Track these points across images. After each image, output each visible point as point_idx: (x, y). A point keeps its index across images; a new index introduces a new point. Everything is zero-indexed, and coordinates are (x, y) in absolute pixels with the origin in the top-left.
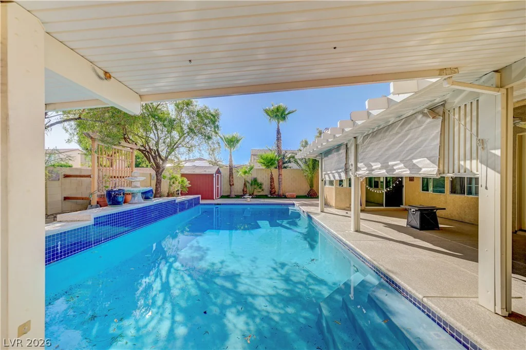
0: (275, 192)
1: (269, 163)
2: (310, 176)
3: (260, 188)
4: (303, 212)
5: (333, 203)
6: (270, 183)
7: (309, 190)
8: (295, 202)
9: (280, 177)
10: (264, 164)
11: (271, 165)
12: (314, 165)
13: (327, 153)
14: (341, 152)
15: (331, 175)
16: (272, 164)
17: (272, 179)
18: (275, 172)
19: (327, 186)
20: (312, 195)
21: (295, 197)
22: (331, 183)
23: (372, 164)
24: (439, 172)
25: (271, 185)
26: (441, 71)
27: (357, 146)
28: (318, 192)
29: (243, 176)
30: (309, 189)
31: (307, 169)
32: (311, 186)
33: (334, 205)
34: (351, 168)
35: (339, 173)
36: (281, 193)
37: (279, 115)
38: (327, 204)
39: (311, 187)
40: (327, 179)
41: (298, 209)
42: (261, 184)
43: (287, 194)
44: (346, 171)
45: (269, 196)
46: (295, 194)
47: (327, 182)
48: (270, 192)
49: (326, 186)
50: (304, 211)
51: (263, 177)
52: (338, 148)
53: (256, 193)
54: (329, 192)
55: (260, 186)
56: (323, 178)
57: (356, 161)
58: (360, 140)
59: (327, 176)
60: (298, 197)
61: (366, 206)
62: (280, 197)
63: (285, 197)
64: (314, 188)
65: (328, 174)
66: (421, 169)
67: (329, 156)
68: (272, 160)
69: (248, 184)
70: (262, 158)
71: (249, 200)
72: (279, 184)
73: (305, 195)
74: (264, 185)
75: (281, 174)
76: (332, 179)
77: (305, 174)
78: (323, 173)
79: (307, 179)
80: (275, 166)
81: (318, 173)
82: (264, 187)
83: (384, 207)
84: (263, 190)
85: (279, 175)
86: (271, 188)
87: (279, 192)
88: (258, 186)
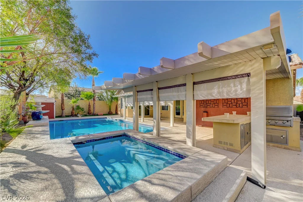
0: (91, 113)
1: (89, 97)
2: (110, 104)
3: (83, 111)
4: (116, 120)
6: (88, 108)
7: (108, 111)
17: (89, 105)
18: (91, 102)
20: (110, 113)
21: (103, 115)
25: (89, 109)
29: (73, 104)
36: (95, 113)
37: (95, 73)
39: (110, 110)
42: (83, 109)
45: (88, 115)
46: (103, 113)
48: (88, 113)
53: (80, 114)
62: (94, 115)
63: (97, 115)
69: (74, 109)
72: (94, 109)
73: (106, 113)
74: (85, 109)
79: (108, 106)
80: (91, 99)
85: (94, 104)
86: (89, 111)
87: (93, 113)
88: (81, 109)
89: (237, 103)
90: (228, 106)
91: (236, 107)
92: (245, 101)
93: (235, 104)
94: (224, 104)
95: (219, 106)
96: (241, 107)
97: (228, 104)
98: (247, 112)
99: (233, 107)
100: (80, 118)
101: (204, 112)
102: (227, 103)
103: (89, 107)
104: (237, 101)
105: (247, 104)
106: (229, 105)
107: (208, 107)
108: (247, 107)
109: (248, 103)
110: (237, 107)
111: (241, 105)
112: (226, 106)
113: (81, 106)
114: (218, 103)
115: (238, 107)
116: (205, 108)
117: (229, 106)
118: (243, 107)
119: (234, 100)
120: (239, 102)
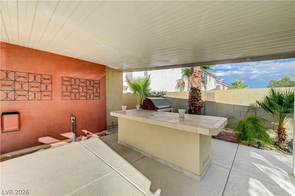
90: (73, 98)
92: (97, 91)
93: (84, 94)
94: (65, 94)
95: (53, 97)
96: (92, 98)
97: (72, 94)
99: (81, 98)
102: (71, 92)
104: (86, 90)
105: (100, 95)
106: (75, 95)
107: (21, 98)
108: (100, 98)
109: (100, 94)
110: (86, 99)
111: (92, 95)
112: (69, 98)
114: (52, 92)
115: (88, 98)
118: (95, 98)
119: (83, 88)
120: (90, 92)
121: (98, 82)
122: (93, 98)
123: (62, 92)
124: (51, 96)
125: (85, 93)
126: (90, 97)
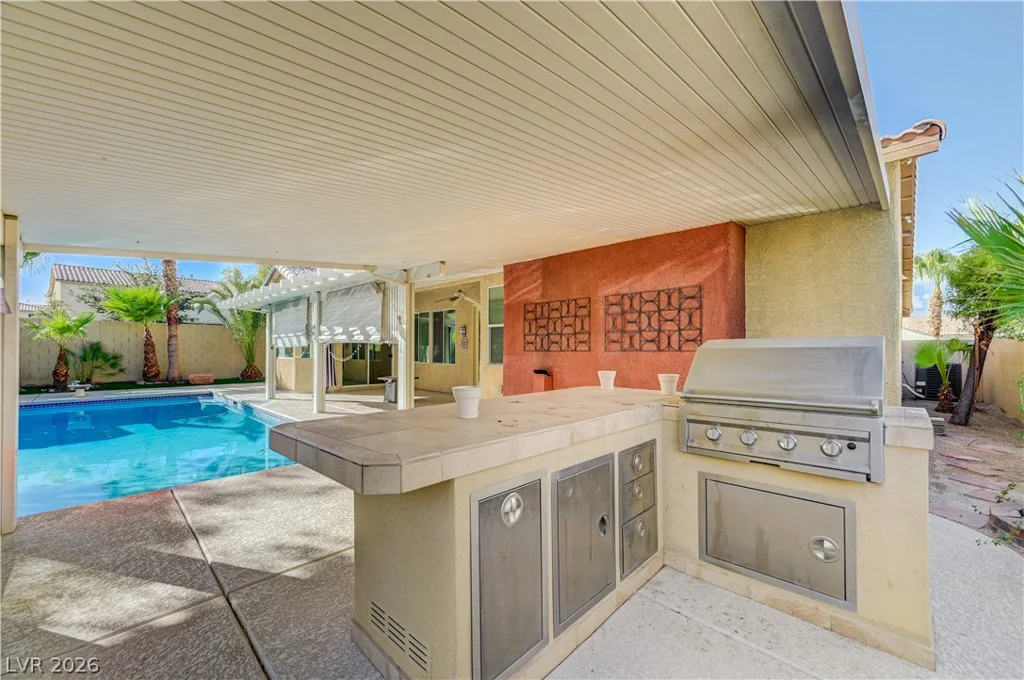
0: (157, 375)
1: (143, 311)
2: (247, 339)
3: (113, 366)
4: (235, 403)
5: (291, 384)
6: (143, 355)
7: (244, 367)
8: (212, 390)
9: (173, 341)
10: (128, 311)
11: (148, 315)
12: (257, 320)
13: (281, 305)
14: (300, 307)
15: (285, 339)
16: (150, 314)
17: (149, 344)
18: (158, 331)
19: (282, 357)
20: (251, 375)
21: (212, 381)
22: (289, 352)
23: (335, 328)
24: (382, 340)
25: (146, 359)
26: (366, 267)
27: (320, 303)
28: (264, 371)
29: (57, 337)
30: (243, 365)
31: (242, 328)
32: (250, 358)
33: (293, 388)
34: (314, 331)
35: (298, 337)
36: (175, 374)
38: (280, 388)
39: (248, 362)
40: (280, 345)
41: (223, 400)
42: (115, 358)
43: (191, 377)
44: (308, 334)
45: (142, 383)
46: (212, 376)
47: (282, 351)
48: (144, 375)
49: (280, 358)
50: (237, 400)
51: (123, 339)
52: (296, 301)
53: (96, 379)
54: (285, 368)
55: (114, 360)
56: (274, 343)
57: (320, 322)
58: (324, 295)
59: (279, 341)
60: (218, 382)
61: (344, 384)
62: (171, 383)
63: (188, 383)
64: (257, 363)
65: (281, 338)
66: (370, 336)
67: (284, 310)
68: (151, 304)
69: (71, 359)
70: (120, 298)
71: (81, 393)
72: (170, 356)
73: (235, 377)
74: (125, 358)
75: (176, 336)
76: (288, 345)
77: (236, 336)
78: (274, 336)
79: (240, 346)
80: (158, 318)
81: (265, 334)
82: (124, 364)
83: (368, 385)
84: (121, 370)
85: (170, 337)
86: (146, 365)
87: (168, 373)
88: (107, 361)
89: (660, 331)
90: (626, 345)
91: (655, 348)
92: (690, 322)
93: (653, 335)
94: (612, 336)
95: (593, 345)
96: (676, 347)
97: (619, 334)
98: (662, 377)
99: (645, 347)
100: (81, 395)
101: (537, 372)
102: (623, 331)
103: (146, 352)
104: (659, 321)
105: (701, 333)
106: (631, 338)
107: (554, 347)
109: (704, 331)
110: (659, 350)
111: (675, 338)
113: (109, 346)
114: (589, 333)
115: (662, 347)
116: (541, 353)
117: (631, 344)
118: (684, 348)
119: (649, 318)
120: (669, 326)
121: (693, 292)
122: (680, 348)
123: (606, 333)
124: (588, 342)
125: (655, 330)
126: (669, 343)
